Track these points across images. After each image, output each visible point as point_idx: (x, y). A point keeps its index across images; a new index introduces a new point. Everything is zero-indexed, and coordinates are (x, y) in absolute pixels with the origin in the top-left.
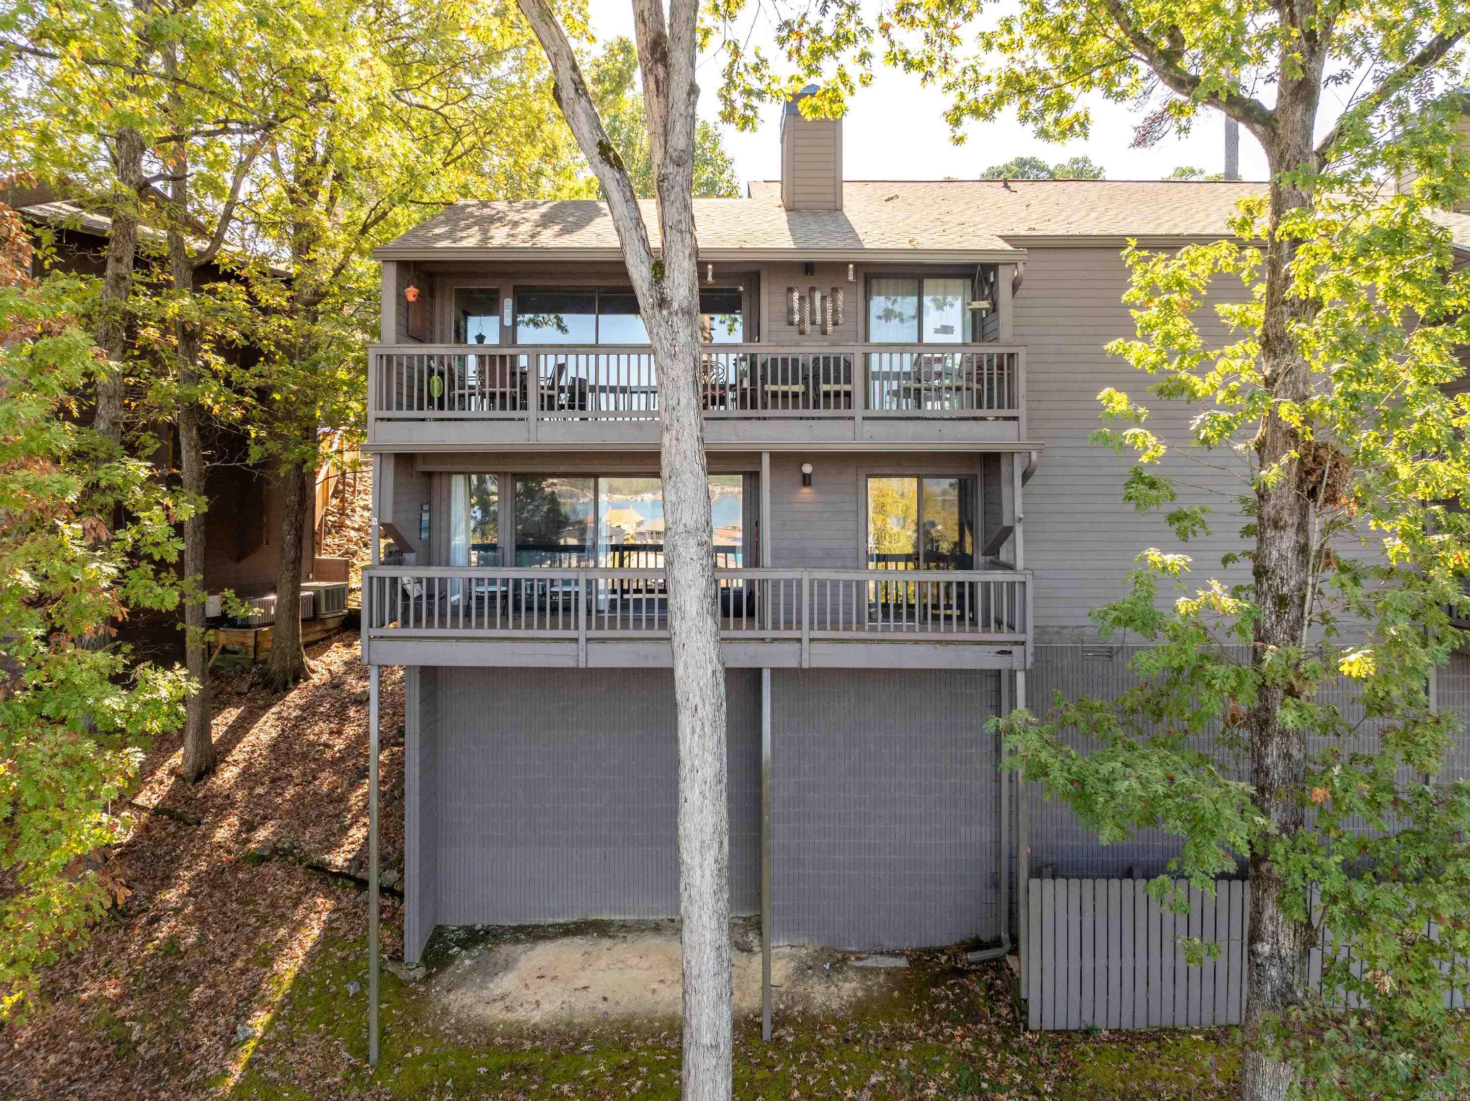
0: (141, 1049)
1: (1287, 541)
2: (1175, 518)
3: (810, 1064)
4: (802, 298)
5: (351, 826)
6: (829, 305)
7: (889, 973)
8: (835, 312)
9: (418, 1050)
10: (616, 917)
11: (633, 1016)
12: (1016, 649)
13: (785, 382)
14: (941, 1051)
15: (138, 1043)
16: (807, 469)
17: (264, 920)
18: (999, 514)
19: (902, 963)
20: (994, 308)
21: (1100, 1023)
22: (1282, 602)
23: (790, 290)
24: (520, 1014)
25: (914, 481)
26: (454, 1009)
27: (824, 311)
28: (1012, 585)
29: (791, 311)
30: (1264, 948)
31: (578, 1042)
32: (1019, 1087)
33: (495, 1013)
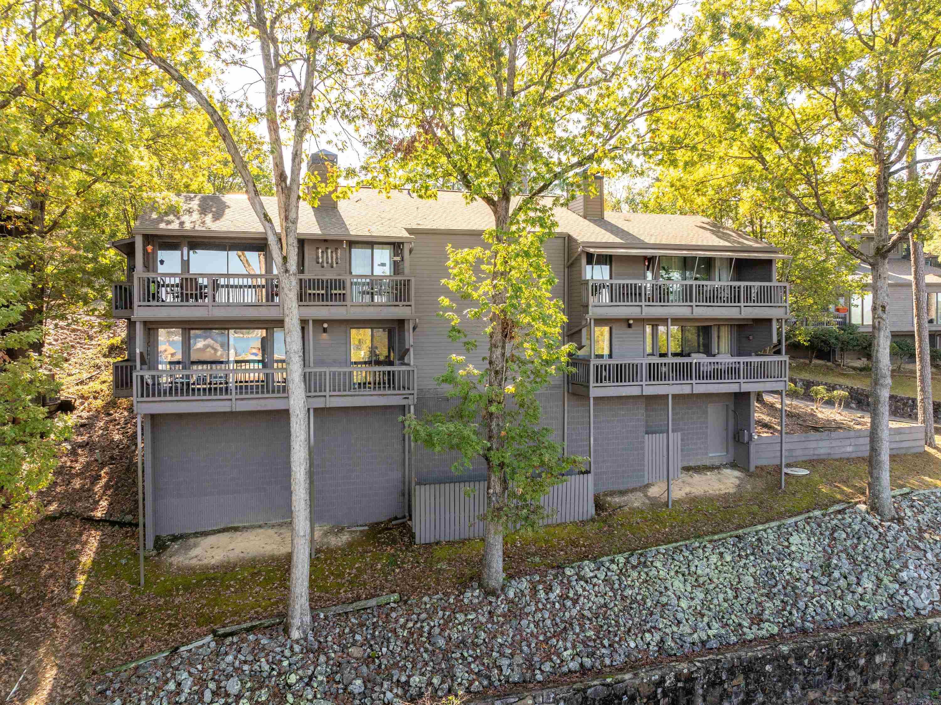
0: (24, 596)
1: (499, 351)
2: (466, 343)
3: (331, 563)
4: (322, 252)
5: (99, 501)
6: (334, 255)
7: (361, 532)
8: (337, 258)
9: (163, 579)
10: (240, 525)
11: (255, 557)
12: (411, 397)
13: (318, 289)
14: (382, 554)
15: (21, 594)
16: (325, 325)
17: (66, 542)
18: (404, 343)
19: (367, 528)
20: (402, 260)
21: (442, 539)
22: (497, 372)
23: (318, 248)
24: (205, 562)
25: (370, 330)
26: (175, 563)
27: (332, 258)
28: (409, 372)
29: (318, 258)
30: (491, 491)
31: (234, 567)
32: (412, 562)
33: (194, 562)
